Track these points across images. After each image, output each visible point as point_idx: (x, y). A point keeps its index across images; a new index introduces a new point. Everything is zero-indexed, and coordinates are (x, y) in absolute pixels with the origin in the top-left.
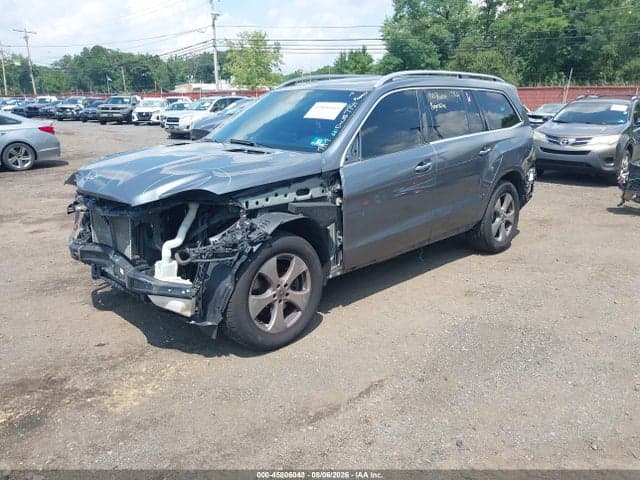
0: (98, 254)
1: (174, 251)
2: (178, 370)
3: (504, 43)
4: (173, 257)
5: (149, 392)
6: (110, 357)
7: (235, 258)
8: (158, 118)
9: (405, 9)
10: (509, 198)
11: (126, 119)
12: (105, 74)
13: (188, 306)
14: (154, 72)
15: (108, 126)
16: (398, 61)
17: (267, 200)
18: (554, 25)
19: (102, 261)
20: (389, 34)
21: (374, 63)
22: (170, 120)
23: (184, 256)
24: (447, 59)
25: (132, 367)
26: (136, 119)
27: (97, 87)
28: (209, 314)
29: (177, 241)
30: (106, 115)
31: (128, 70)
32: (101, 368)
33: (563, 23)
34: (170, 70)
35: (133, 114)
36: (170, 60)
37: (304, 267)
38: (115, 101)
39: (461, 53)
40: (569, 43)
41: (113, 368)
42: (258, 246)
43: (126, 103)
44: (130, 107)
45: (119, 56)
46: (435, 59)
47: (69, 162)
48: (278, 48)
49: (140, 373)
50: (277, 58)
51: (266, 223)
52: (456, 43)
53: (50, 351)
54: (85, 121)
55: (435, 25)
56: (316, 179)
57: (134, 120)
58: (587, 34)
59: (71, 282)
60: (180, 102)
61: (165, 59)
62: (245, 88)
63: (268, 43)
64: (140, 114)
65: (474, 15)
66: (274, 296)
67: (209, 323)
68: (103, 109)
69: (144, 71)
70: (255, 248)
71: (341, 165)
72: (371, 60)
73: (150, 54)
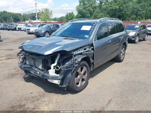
0: (29, 68)
1: (54, 67)
2: (56, 100)
3: (104, 11)
4: (54, 68)
5: (51, 107)
6: (35, 97)
7: (72, 68)
8: (23, 29)
9: (82, 3)
10: (123, 49)
11: (15, 29)
12: (7, 18)
13: (59, 82)
14: (19, 18)
15: (10, 31)
16: (80, 15)
17: (78, 52)
18: (116, 8)
19: (30, 69)
20: (78, 9)
21: (75, 16)
22: (28, 29)
23: (57, 68)
24: (92, 15)
25: (43, 99)
26: (17, 29)
27: (5, 21)
28: (64, 83)
29: (55, 64)
30: (9, 28)
31: (13, 17)
32: (34, 100)
33: (118, 7)
34: (24, 17)
35: (17, 28)
36: (24, 15)
37: (86, 69)
38: (12, 25)
39: (95, 14)
40: (119, 12)
41: (38, 100)
42: (77, 64)
43: (14, 25)
44: (15, 26)
45: (10, 13)
46: (89, 15)
47: (3, 40)
48: (51, 12)
49: (46, 101)
50: (51, 14)
51: (79, 58)
52: (94, 12)
53: (17, 96)
54: (3, 30)
55: (89, 7)
56: (88, 46)
57: (17, 30)
58: (123, 10)
59: (16, 74)
60: (28, 25)
61: (22, 14)
62: (44, 22)
63: (49, 11)
64: (18, 28)
65: (97, 5)
66: (80, 77)
67: (65, 86)
68: (9, 27)
69: (17, 17)
70: (77, 65)
71: (93, 42)
72: (74, 15)
73: (18, 13)
